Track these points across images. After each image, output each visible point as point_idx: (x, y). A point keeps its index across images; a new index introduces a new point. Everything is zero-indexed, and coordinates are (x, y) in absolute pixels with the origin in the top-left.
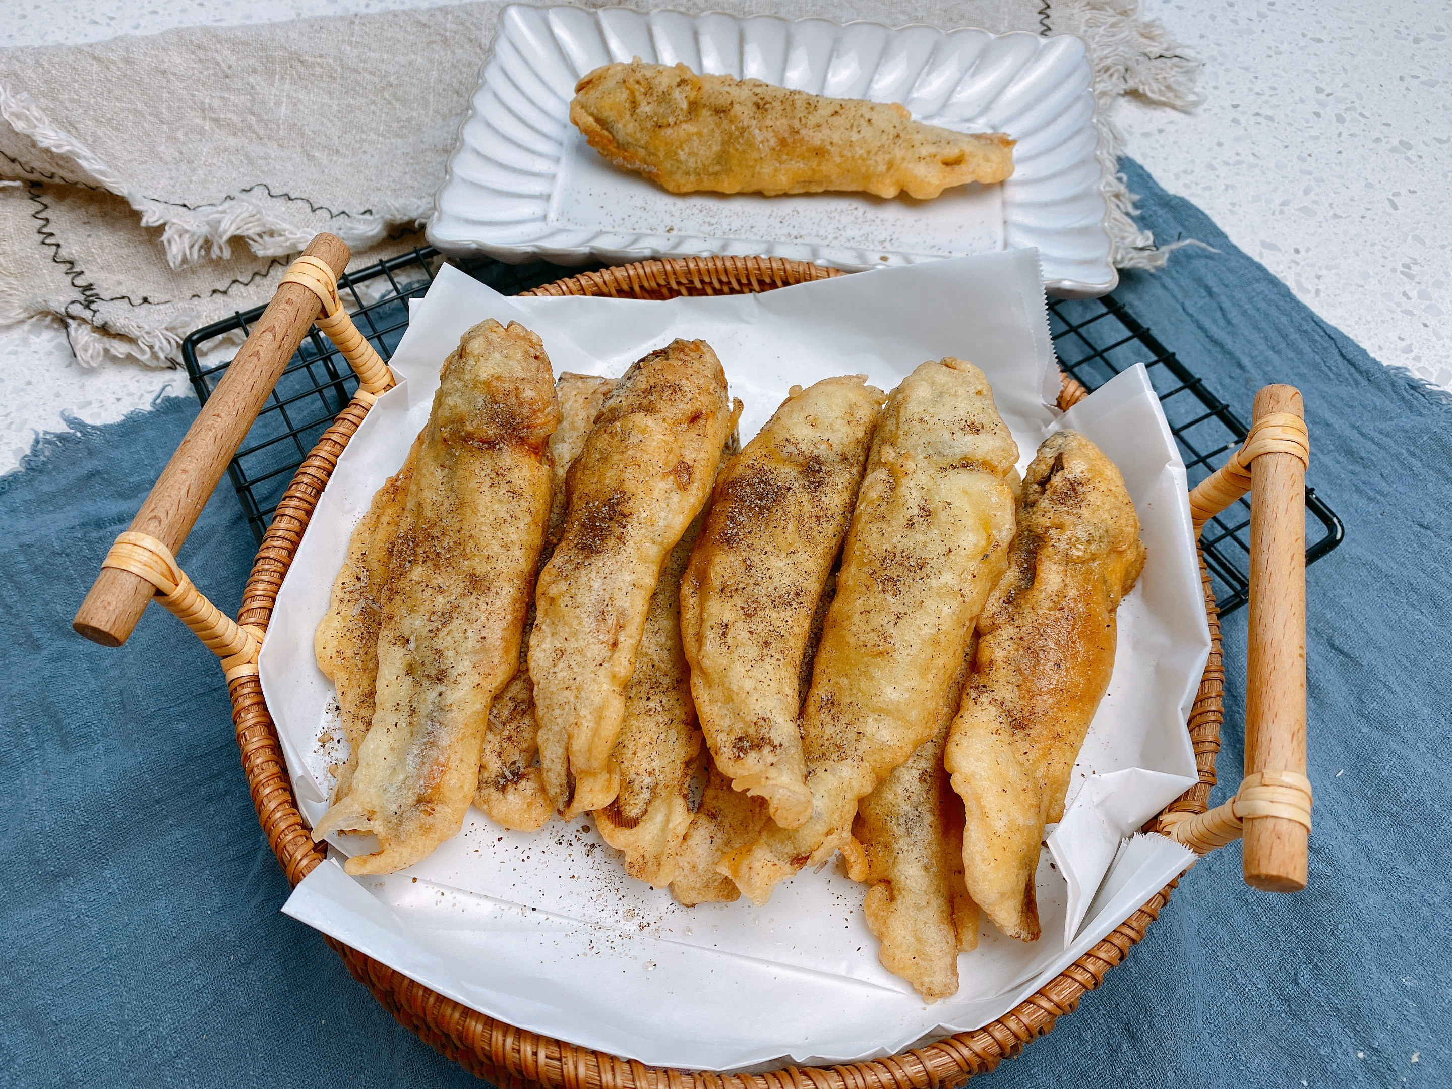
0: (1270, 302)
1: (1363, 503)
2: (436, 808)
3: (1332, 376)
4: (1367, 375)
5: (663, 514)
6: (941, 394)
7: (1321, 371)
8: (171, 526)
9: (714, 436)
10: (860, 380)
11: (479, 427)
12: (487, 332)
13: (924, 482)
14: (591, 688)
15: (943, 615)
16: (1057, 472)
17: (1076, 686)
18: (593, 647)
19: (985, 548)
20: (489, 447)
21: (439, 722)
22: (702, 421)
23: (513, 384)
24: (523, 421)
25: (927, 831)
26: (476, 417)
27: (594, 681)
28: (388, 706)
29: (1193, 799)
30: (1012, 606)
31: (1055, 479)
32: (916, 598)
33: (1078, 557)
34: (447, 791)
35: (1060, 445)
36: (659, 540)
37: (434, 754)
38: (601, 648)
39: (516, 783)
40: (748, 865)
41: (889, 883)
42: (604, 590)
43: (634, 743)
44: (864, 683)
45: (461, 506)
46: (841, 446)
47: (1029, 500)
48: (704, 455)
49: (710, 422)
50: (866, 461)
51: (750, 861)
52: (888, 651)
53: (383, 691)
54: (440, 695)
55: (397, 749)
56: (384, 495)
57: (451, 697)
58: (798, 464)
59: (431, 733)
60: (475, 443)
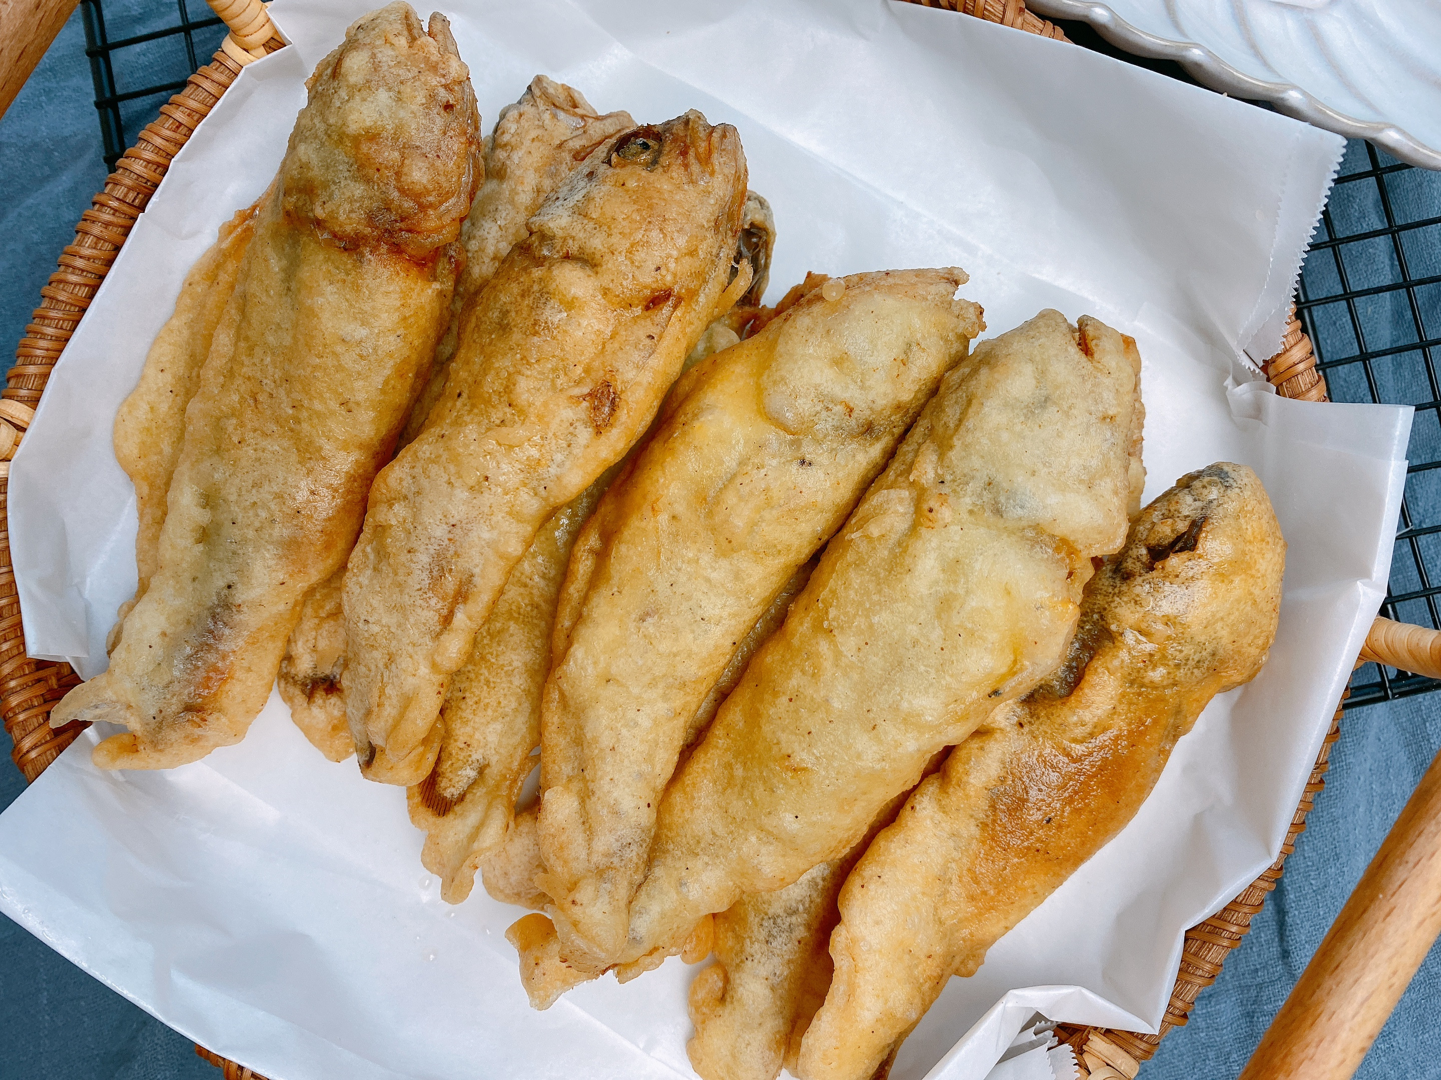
2: (207, 717)
5: (559, 457)
6: (1045, 402)
9: (678, 339)
10: (951, 288)
11: (333, 216)
12: (378, 43)
13: (956, 545)
14: (404, 666)
15: (900, 750)
16: (1181, 550)
17: (1062, 848)
18: (419, 610)
19: (1003, 678)
20: (345, 249)
21: (222, 621)
22: (666, 310)
23: (396, 154)
24: (403, 220)
25: (793, 946)
26: (331, 196)
27: (411, 657)
28: (168, 575)
29: (1141, 1039)
30: (1027, 710)
31: (1174, 561)
32: (871, 715)
33: (1152, 682)
34: (225, 702)
35: (1211, 502)
36: (543, 493)
37: (212, 658)
38: (430, 616)
39: (327, 694)
40: (537, 958)
41: (727, 980)
42: (450, 540)
43: (476, 699)
44: (760, 791)
45: (295, 326)
46: (868, 412)
47: (1125, 565)
48: (646, 377)
49: (678, 313)
50: (901, 438)
51: (539, 955)
52: (804, 769)
53: (167, 553)
54: (229, 587)
55: (167, 639)
56: (230, 233)
57: (241, 596)
58: (786, 429)
59: (211, 632)
60: (326, 236)
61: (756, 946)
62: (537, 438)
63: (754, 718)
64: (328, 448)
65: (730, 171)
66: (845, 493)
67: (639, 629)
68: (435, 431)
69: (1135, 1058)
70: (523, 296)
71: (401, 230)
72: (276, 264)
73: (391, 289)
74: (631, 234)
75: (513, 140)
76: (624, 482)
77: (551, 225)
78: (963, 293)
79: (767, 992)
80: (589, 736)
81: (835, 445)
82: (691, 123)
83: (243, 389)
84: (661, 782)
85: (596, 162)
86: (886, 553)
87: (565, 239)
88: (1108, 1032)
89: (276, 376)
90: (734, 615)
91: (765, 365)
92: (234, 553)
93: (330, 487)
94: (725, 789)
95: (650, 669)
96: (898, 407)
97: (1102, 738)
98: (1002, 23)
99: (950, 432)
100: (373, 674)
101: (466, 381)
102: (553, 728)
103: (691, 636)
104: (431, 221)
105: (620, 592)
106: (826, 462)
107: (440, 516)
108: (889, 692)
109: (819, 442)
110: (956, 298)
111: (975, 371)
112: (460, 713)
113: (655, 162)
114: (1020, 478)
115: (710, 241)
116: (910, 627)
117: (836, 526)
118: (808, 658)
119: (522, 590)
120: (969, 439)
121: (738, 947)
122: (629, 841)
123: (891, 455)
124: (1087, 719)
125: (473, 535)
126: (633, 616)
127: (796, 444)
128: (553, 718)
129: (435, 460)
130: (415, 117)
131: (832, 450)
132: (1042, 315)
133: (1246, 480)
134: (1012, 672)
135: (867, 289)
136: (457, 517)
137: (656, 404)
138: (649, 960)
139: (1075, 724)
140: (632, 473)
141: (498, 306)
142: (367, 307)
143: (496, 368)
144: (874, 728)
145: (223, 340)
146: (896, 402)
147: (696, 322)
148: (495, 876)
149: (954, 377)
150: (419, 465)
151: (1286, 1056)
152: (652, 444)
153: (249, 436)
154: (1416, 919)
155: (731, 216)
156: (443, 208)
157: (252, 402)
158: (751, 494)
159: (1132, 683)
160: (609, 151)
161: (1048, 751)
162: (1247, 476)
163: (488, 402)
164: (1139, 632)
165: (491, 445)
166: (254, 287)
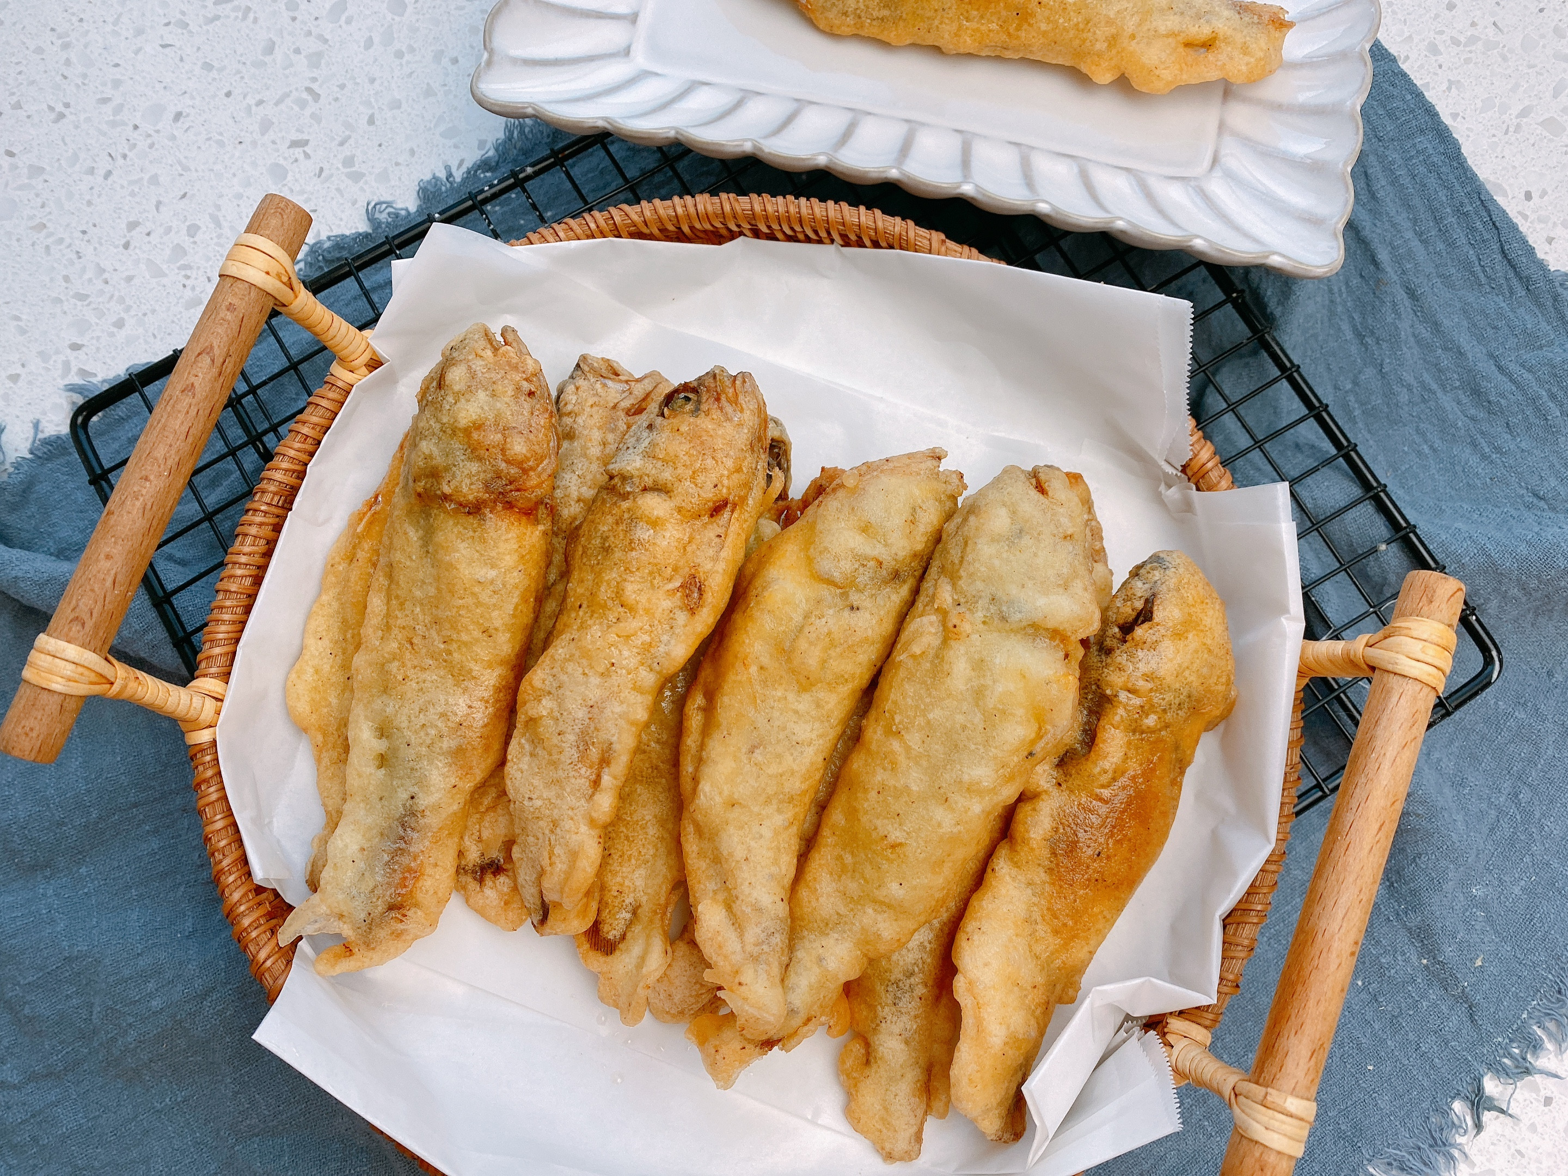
0: (1432, 168)
1: (1474, 460)
2: (408, 912)
3: (1483, 280)
4: (1526, 282)
5: (665, 638)
6: (1020, 533)
7: (1473, 273)
8: (96, 627)
9: (739, 534)
10: (935, 463)
11: (457, 490)
12: (470, 358)
13: (978, 649)
14: (567, 827)
15: (969, 813)
16: (1143, 622)
17: (1115, 875)
18: (573, 780)
19: (1033, 742)
20: (469, 513)
21: (410, 827)
22: (726, 514)
23: (500, 435)
24: (511, 483)
25: (916, 1003)
26: (454, 476)
27: (572, 819)
28: (358, 799)
29: (1207, 1011)
30: (1061, 771)
31: (1139, 632)
32: (942, 790)
33: (1148, 728)
34: (420, 896)
35: (1156, 582)
36: (658, 668)
37: (405, 860)
38: (582, 782)
39: (495, 876)
40: (715, 1046)
41: (867, 1045)
42: (590, 719)
43: (620, 853)
44: (868, 871)
45: (438, 579)
46: (894, 563)
47: (1105, 643)
48: (721, 566)
49: (735, 515)
50: (922, 578)
51: (717, 1043)
52: (900, 844)
53: (353, 781)
54: (412, 798)
55: (365, 853)
56: (361, 520)
57: (424, 801)
58: (836, 585)
59: (402, 838)
60: (453, 506)
61: (887, 1009)
62: (647, 627)
63: (852, 814)
64: (476, 668)
65: (753, 406)
66: (888, 627)
67: (750, 759)
68: (566, 637)
69: (1206, 1027)
70: (617, 524)
71: (511, 491)
72: (414, 535)
73: (510, 536)
74: (691, 465)
75: (576, 408)
76: (716, 650)
77: (629, 468)
78: (945, 465)
79: (903, 1046)
80: (725, 853)
81: (874, 592)
82: (718, 377)
83: (400, 636)
84: (788, 881)
85: (652, 416)
86: (928, 665)
87: (641, 477)
88: (1181, 1013)
89: (426, 621)
90: (820, 736)
91: (809, 543)
92: (412, 769)
93: (482, 699)
94: (840, 877)
95: (764, 789)
96: (915, 555)
97: (1123, 781)
98: (930, 253)
99: (956, 567)
100: (541, 841)
101: (583, 595)
102: (694, 855)
103: (791, 758)
104: (533, 480)
105: (730, 734)
106: (869, 605)
107: (580, 702)
108: (952, 770)
109: (861, 591)
110: (941, 469)
111: (965, 520)
112: (608, 867)
113: (698, 409)
114: (1014, 590)
115: (749, 459)
116: (958, 716)
117: (886, 654)
118: (886, 757)
119: (642, 756)
120: (971, 569)
121: (872, 1015)
122: (772, 930)
123: (916, 592)
124: (1107, 768)
125: (608, 712)
126: (744, 750)
127: (845, 595)
128: (691, 846)
129: (571, 658)
130: (509, 406)
131: (872, 595)
132: (1005, 471)
133: (1178, 561)
134: (1039, 736)
135: (875, 473)
136: (593, 699)
137: (731, 585)
138: (806, 1028)
139: (1099, 773)
140: (721, 641)
141: (599, 534)
142: (493, 554)
143: (607, 581)
144: (946, 800)
145: (376, 603)
146: (912, 552)
147: (750, 520)
148: (660, 1000)
149: (951, 527)
150: (557, 665)
151: (1299, 972)
152: (733, 616)
153: (411, 673)
154: (1367, 848)
155: (760, 439)
156: (539, 469)
157: (408, 646)
158: (818, 638)
159: (1134, 732)
160: (660, 407)
161: (1084, 800)
162: (1179, 557)
163: (604, 606)
164: (1129, 691)
165: (612, 637)
166: (398, 556)
